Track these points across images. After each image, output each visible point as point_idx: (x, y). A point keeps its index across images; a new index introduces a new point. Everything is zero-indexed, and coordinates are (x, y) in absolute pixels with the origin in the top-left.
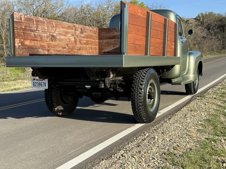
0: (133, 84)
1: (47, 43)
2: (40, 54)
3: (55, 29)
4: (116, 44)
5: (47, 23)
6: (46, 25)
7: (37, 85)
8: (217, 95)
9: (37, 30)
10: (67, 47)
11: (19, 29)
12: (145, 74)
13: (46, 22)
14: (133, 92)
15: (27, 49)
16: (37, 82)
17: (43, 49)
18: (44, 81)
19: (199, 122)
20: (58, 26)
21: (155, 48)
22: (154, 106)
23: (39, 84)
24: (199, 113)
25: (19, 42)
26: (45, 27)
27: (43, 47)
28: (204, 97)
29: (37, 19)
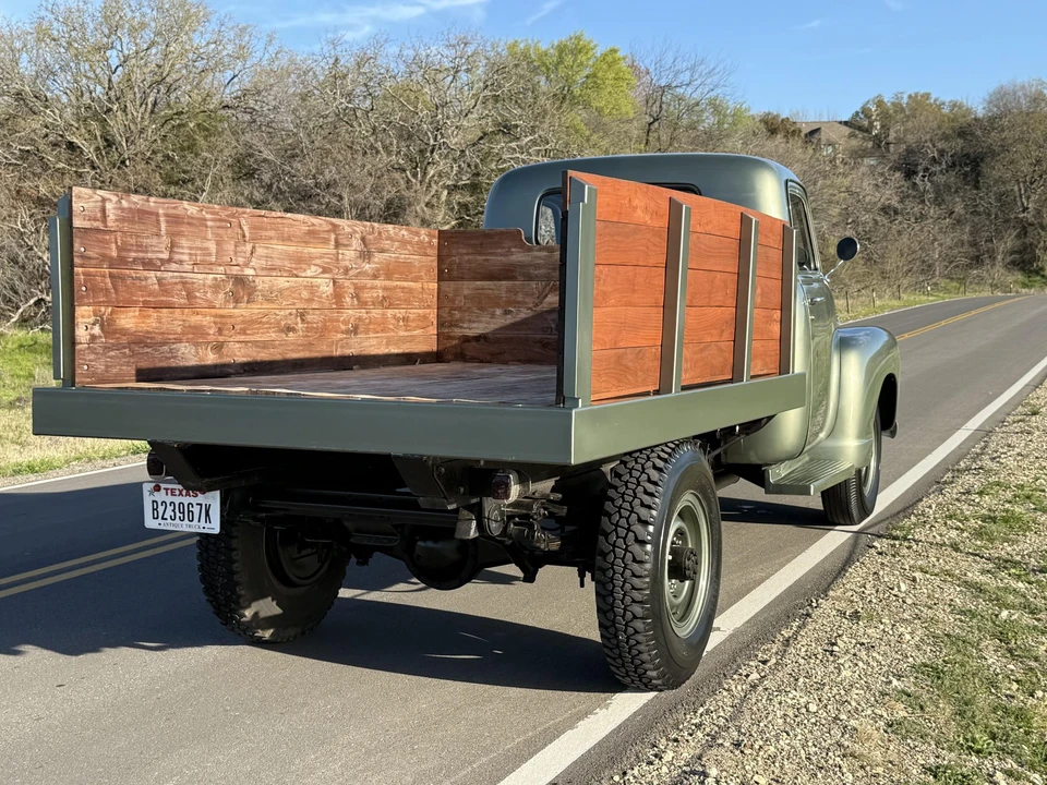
0: (605, 519)
1: (216, 316)
2: (181, 364)
3: (249, 247)
4: (518, 302)
5: (218, 224)
6: (210, 236)
7: (169, 513)
8: (963, 531)
9: (170, 260)
10: (300, 325)
11: (94, 262)
12: (660, 470)
13: (212, 220)
14: (604, 555)
15: (127, 351)
16: (169, 499)
17: (196, 344)
18: (201, 498)
19: (890, 682)
20: (264, 233)
21: (702, 351)
22: (693, 612)
23: (177, 510)
24: (891, 632)
25: (92, 320)
26: (205, 245)
27: (195, 334)
28: (905, 539)
29: (174, 208)
